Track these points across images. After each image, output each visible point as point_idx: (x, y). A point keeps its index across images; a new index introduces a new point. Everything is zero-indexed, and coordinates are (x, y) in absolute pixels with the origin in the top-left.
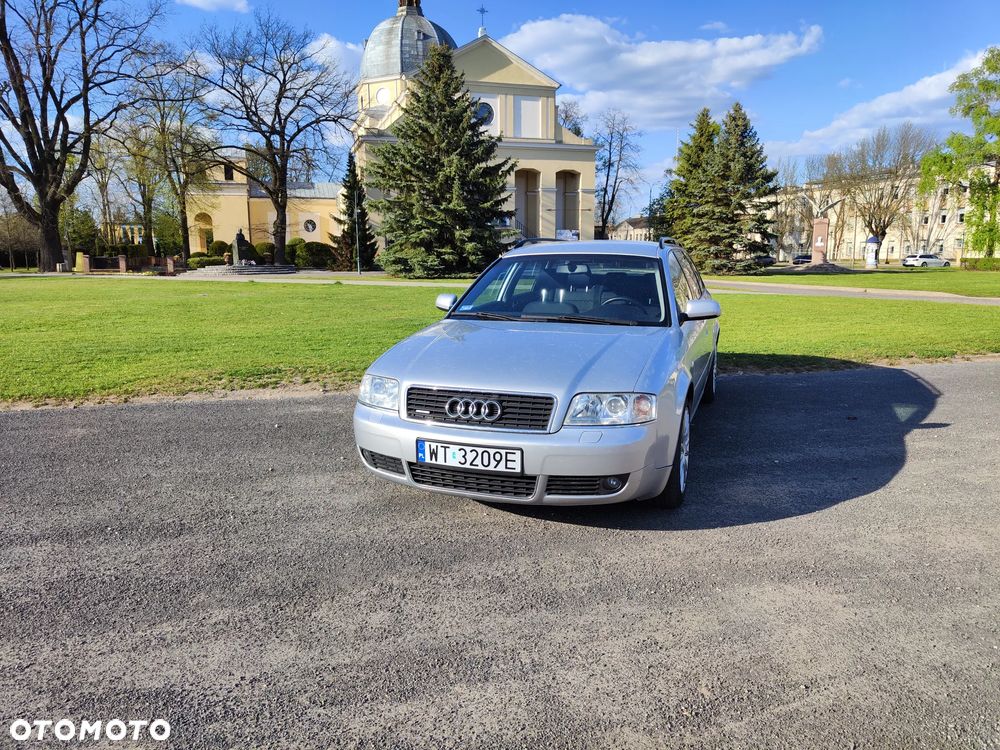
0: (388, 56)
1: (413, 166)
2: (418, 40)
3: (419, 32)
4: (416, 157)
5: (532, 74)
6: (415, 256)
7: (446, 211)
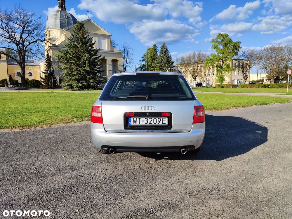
0: (56, 22)
1: (73, 56)
2: (66, 18)
3: (66, 16)
4: (74, 54)
5: (103, 31)
6: (74, 83)
7: (84, 70)
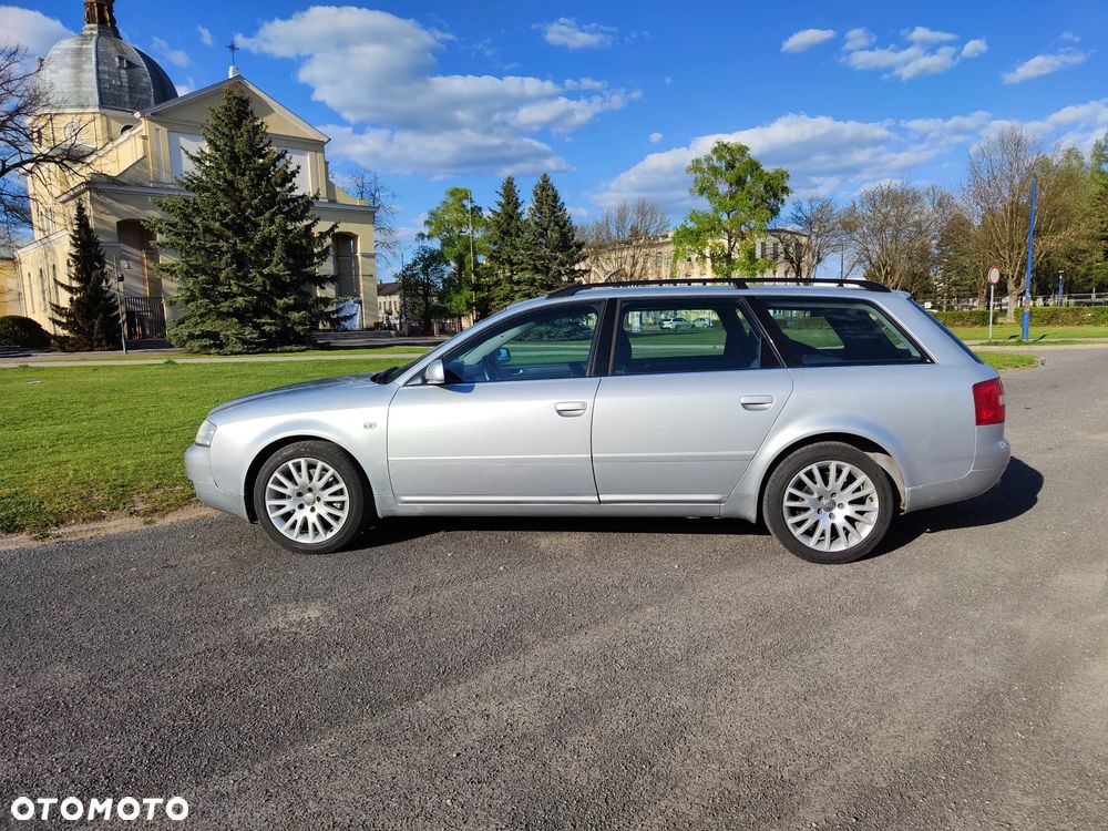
0: (78, 83)
1: (222, 224)
2: (121, 67)
3: (121, 59)
4: (225, 214)
5: (297, 124)
6: (229, 329)
7: (268, 276)
